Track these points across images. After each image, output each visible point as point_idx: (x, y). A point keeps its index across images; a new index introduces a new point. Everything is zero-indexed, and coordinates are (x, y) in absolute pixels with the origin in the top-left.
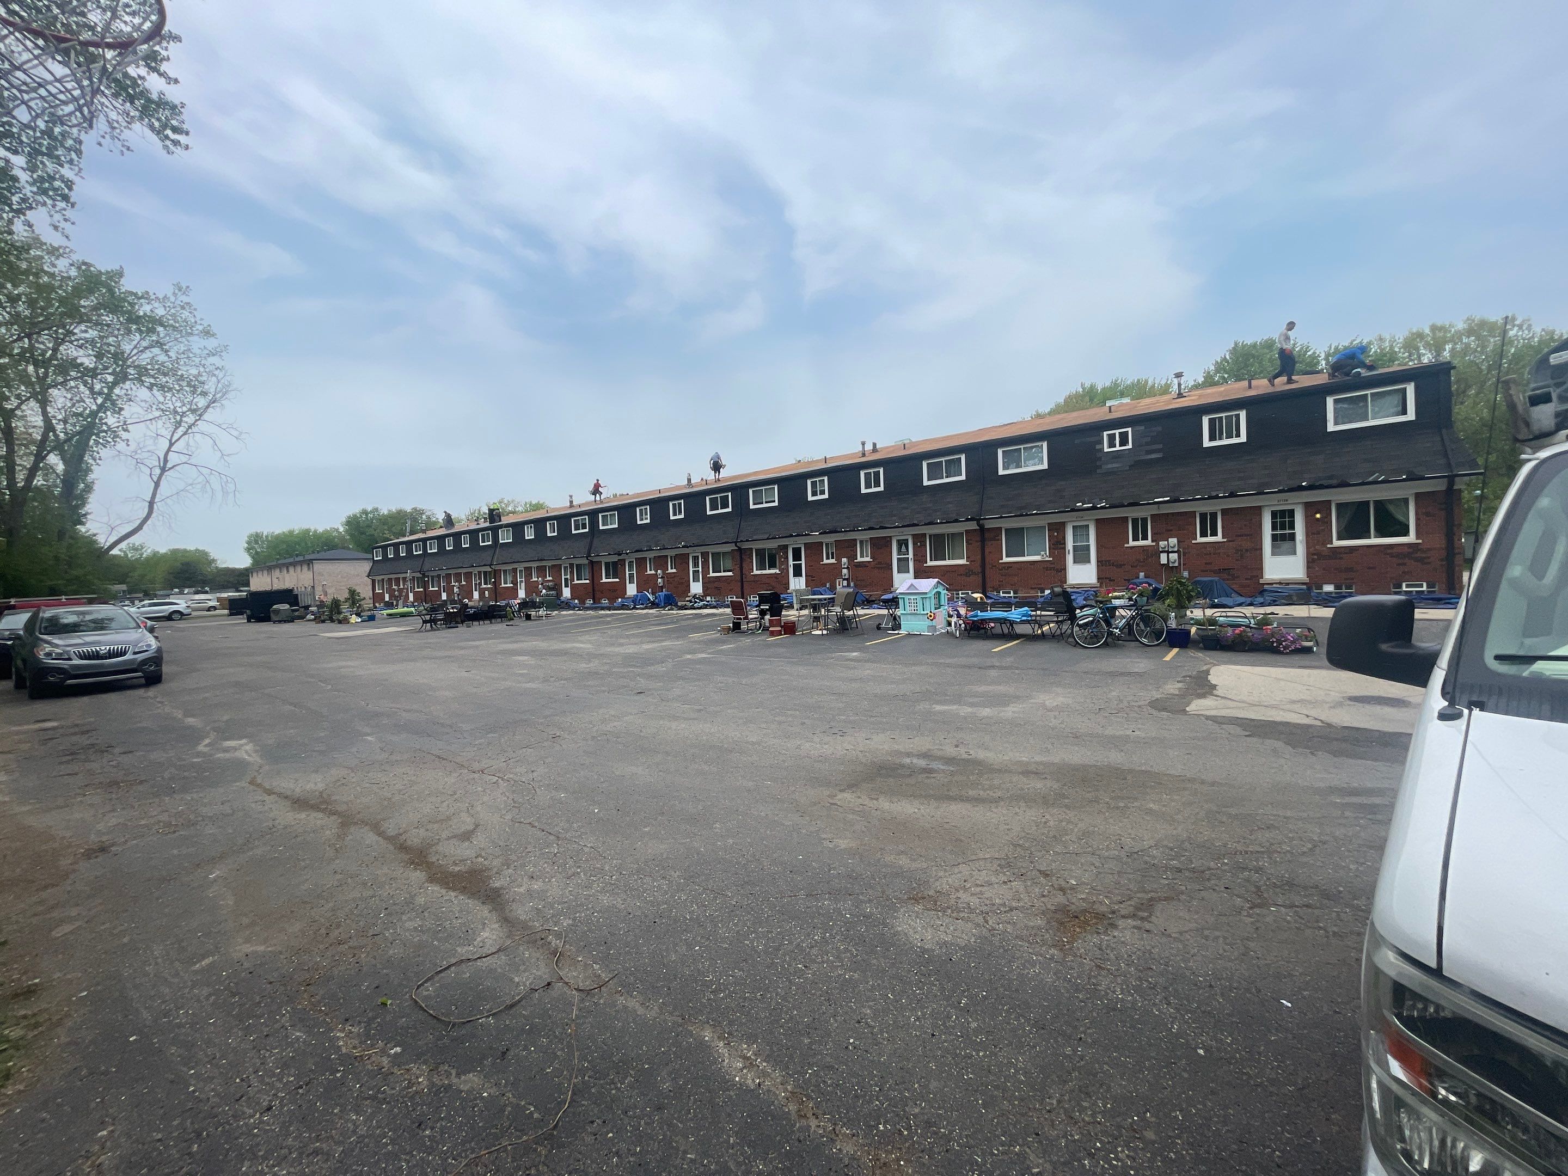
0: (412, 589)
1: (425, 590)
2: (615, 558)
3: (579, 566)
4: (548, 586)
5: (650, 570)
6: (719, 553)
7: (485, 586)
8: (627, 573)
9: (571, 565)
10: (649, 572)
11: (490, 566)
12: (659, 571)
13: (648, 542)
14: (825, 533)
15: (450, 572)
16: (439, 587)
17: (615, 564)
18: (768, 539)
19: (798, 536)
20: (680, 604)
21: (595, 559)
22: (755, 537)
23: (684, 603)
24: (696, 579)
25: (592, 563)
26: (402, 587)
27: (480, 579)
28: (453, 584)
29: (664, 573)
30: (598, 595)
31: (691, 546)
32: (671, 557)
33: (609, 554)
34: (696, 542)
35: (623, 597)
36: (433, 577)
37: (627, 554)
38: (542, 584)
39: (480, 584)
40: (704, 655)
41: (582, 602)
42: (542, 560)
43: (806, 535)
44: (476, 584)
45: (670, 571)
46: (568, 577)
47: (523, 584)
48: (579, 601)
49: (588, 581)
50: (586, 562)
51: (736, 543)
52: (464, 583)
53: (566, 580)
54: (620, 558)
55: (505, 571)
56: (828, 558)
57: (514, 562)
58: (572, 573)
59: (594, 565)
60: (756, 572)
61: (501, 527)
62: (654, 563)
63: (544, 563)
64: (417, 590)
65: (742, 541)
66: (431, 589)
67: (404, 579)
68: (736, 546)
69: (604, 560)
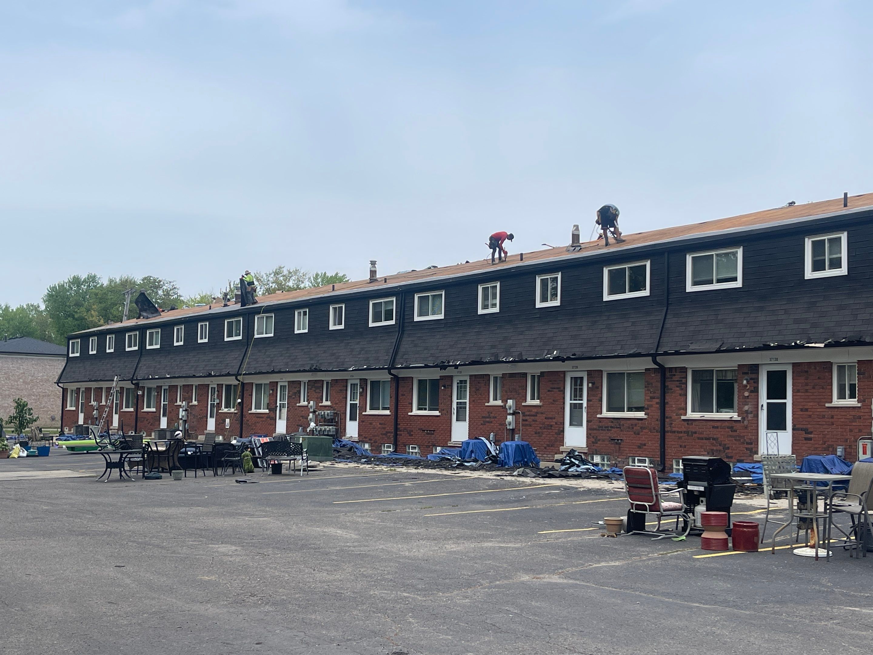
0: (119, 406)
1: (137, 410)
2: (435, 374)
3: (375, 385)
4: (323, 417)
5: (495, 399)
6: (621, 374)
7: (226, 410)
8: (455, 401)
9: (364, 381)
10: (492, 402)
11: (236, 375)
12: (510, 402)
13: (493, 347)
14: (837, 344)
15: (174, 382)
16: (158, 409)
17: (435, 383)
18: (718, 351)
19: (780, 347)
20: (543, 465)
21: (403, 374)
22: (693, 347)
23: (550, 464)
24: (575, 422)
25: (396, 380)
26: (103, 403)
27: (220, 397)
28: (179, 403)
29: (518, 405)
30: (403, 437)
31: (569, 359)
32: (533, 377)
33: (426, 366)
34: (578, 351)
35: (444, 445)
36: (150, 390)
37: (456, 367)
38: (314, 412)
39: (219, 405)
40: (555, 579)
41: (376, 448)
42: (316, 370)
43: (797, 347)
44: (212, 406)
45: (529, 402)
46: (357, 402)
47: (285, 411)
48: (371, 446)
49: (387, 412)
50: (388, 377)
51: (654, 356)
52: (195, 403)
53: (353, 406)
54: (444, 373)
55: (259, 386)
56: (842, 396)
57: (273, 372)
58: (363, 395)
59: (401, 383)
60: (691, 415)
61: (258, 311)
62: (503, 386)
63: (319, 376)
64: (125, 409)
65: (666, 354)
66: (146, 409)
67: (109, 389)
68: (655, 362)
69: (418, 375)
